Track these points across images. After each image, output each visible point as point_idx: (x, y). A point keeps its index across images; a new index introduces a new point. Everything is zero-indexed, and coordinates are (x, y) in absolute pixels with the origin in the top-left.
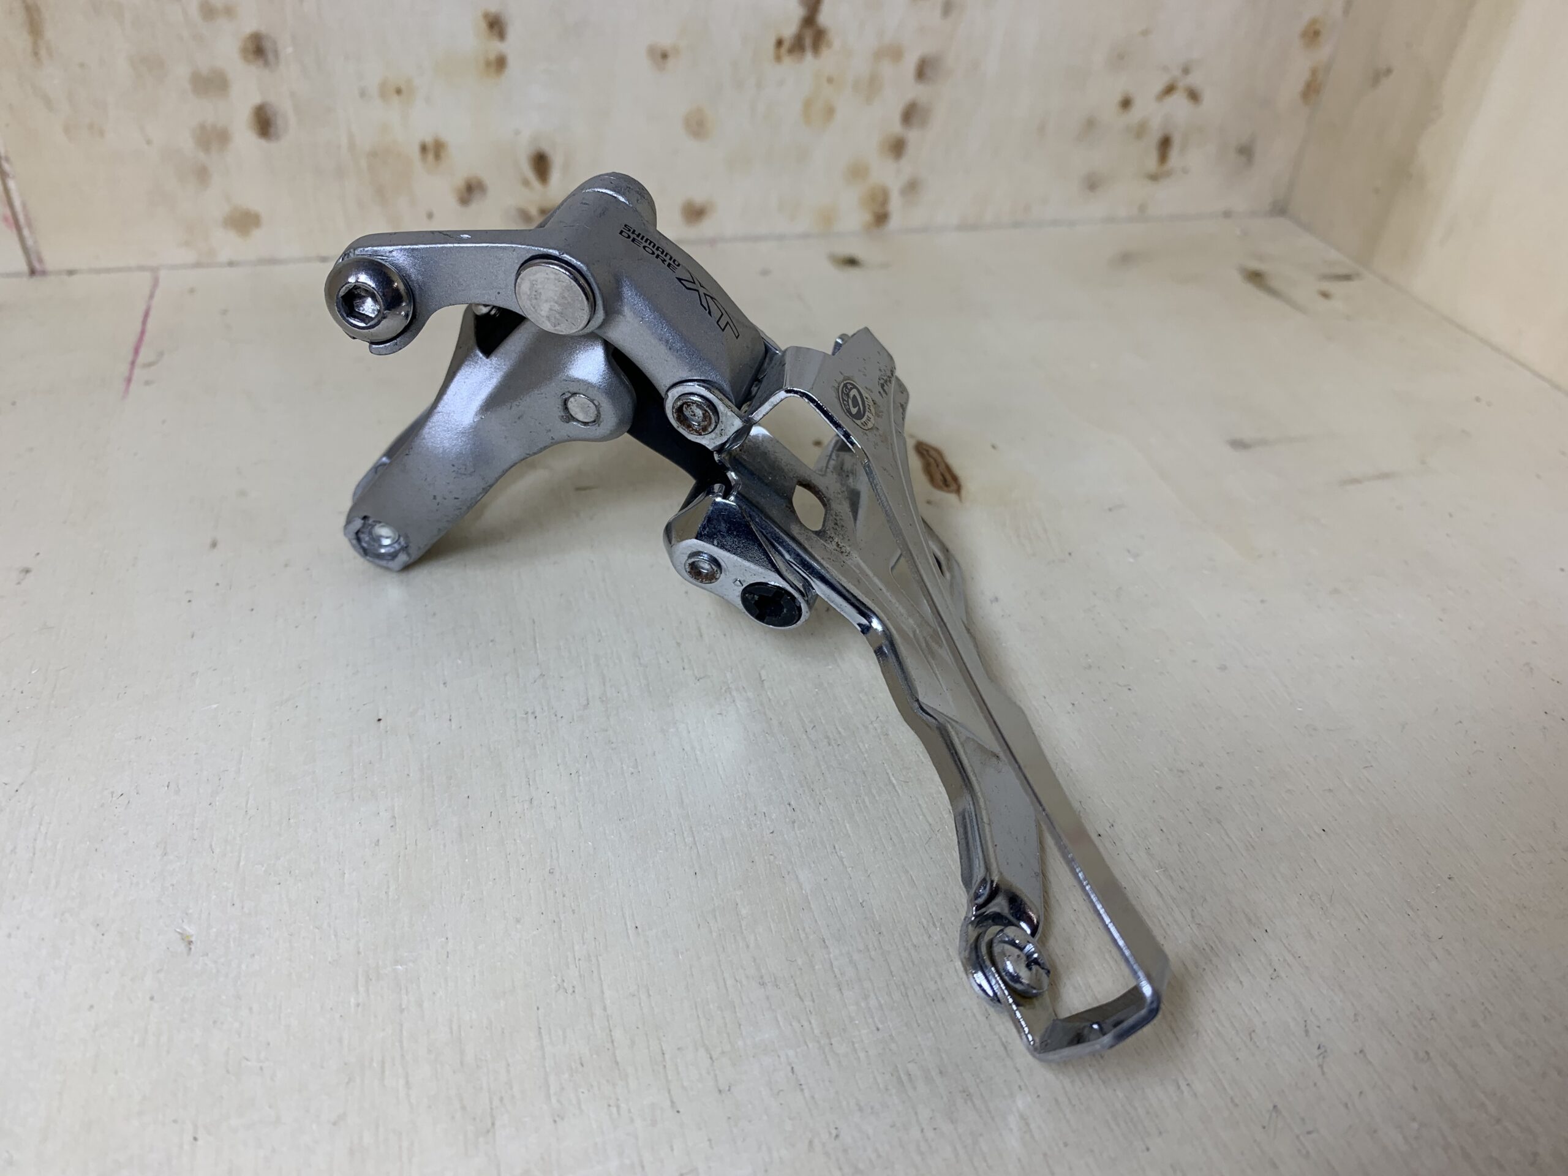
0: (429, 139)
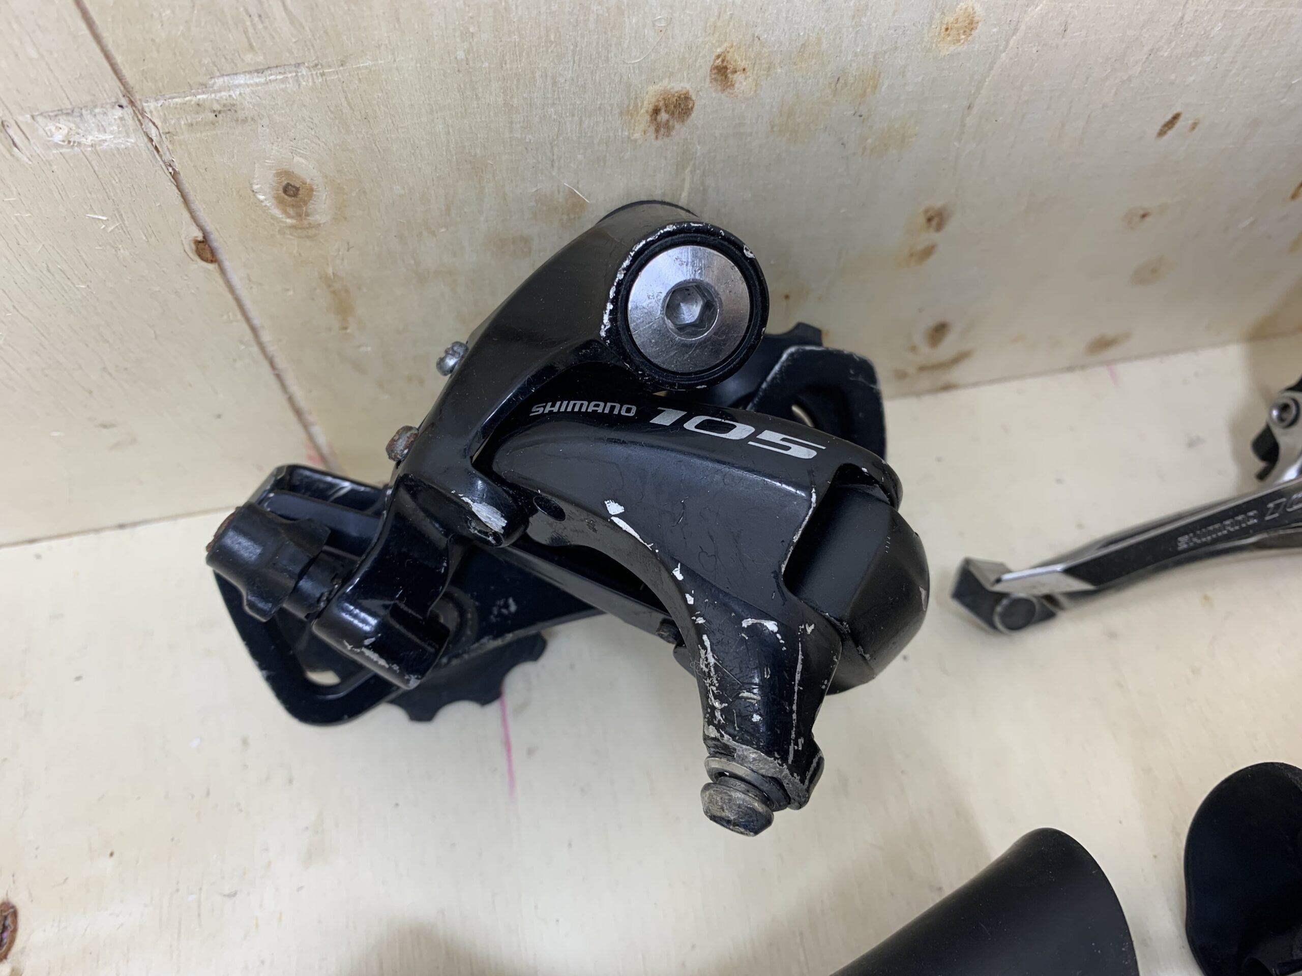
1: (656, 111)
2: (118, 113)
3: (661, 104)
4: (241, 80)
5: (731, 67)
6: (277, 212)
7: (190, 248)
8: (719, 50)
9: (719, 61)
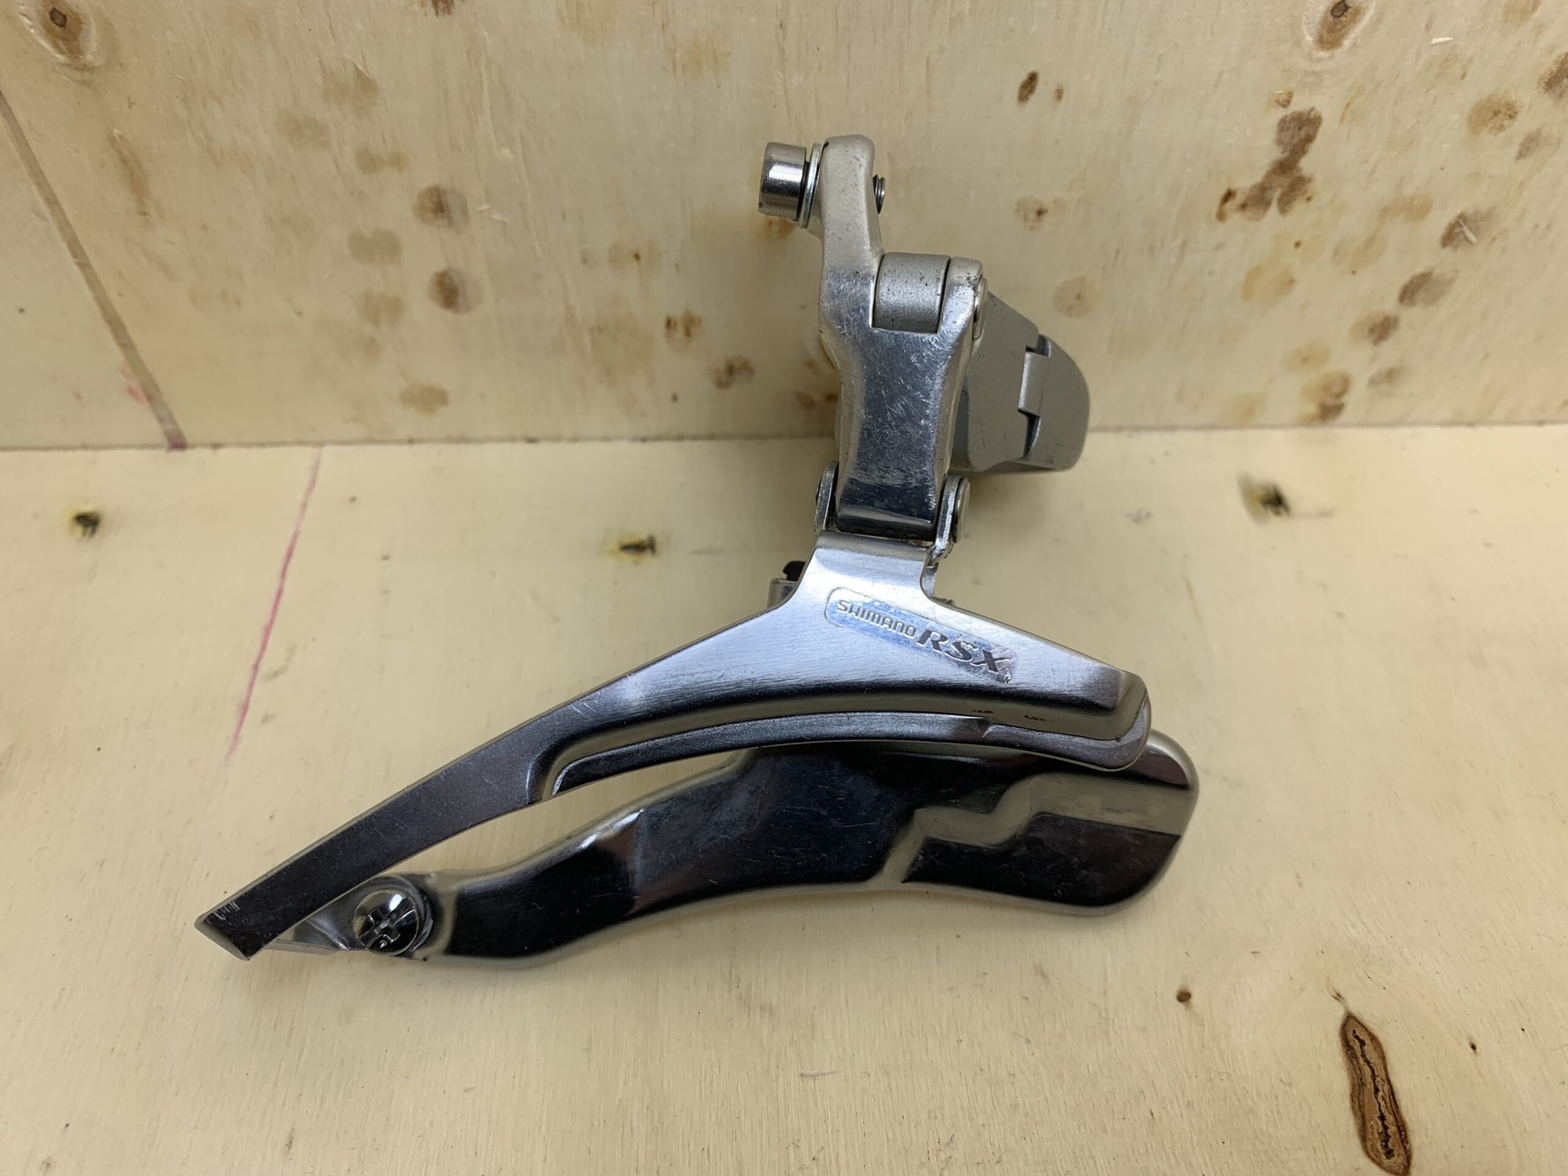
0: (678, 314)
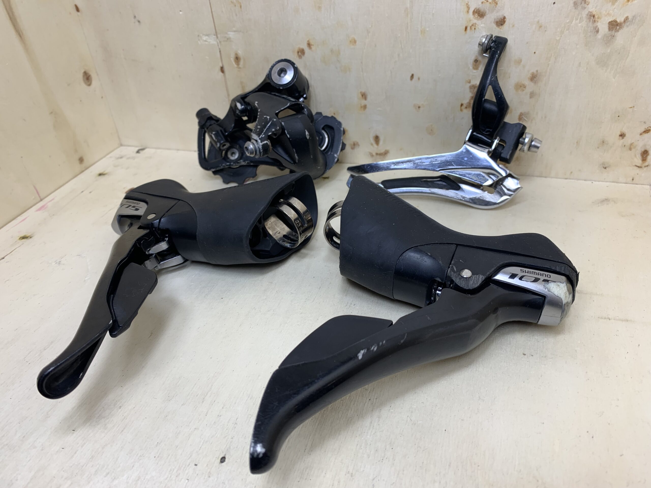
1: (298, 52)
2: (214, 36)
3: (299, 50)
4: (232, 33)
5: (310, 44)
6: (234, 63)
7: (220, 68)
8: (308, 40)
9: (308, 42)
